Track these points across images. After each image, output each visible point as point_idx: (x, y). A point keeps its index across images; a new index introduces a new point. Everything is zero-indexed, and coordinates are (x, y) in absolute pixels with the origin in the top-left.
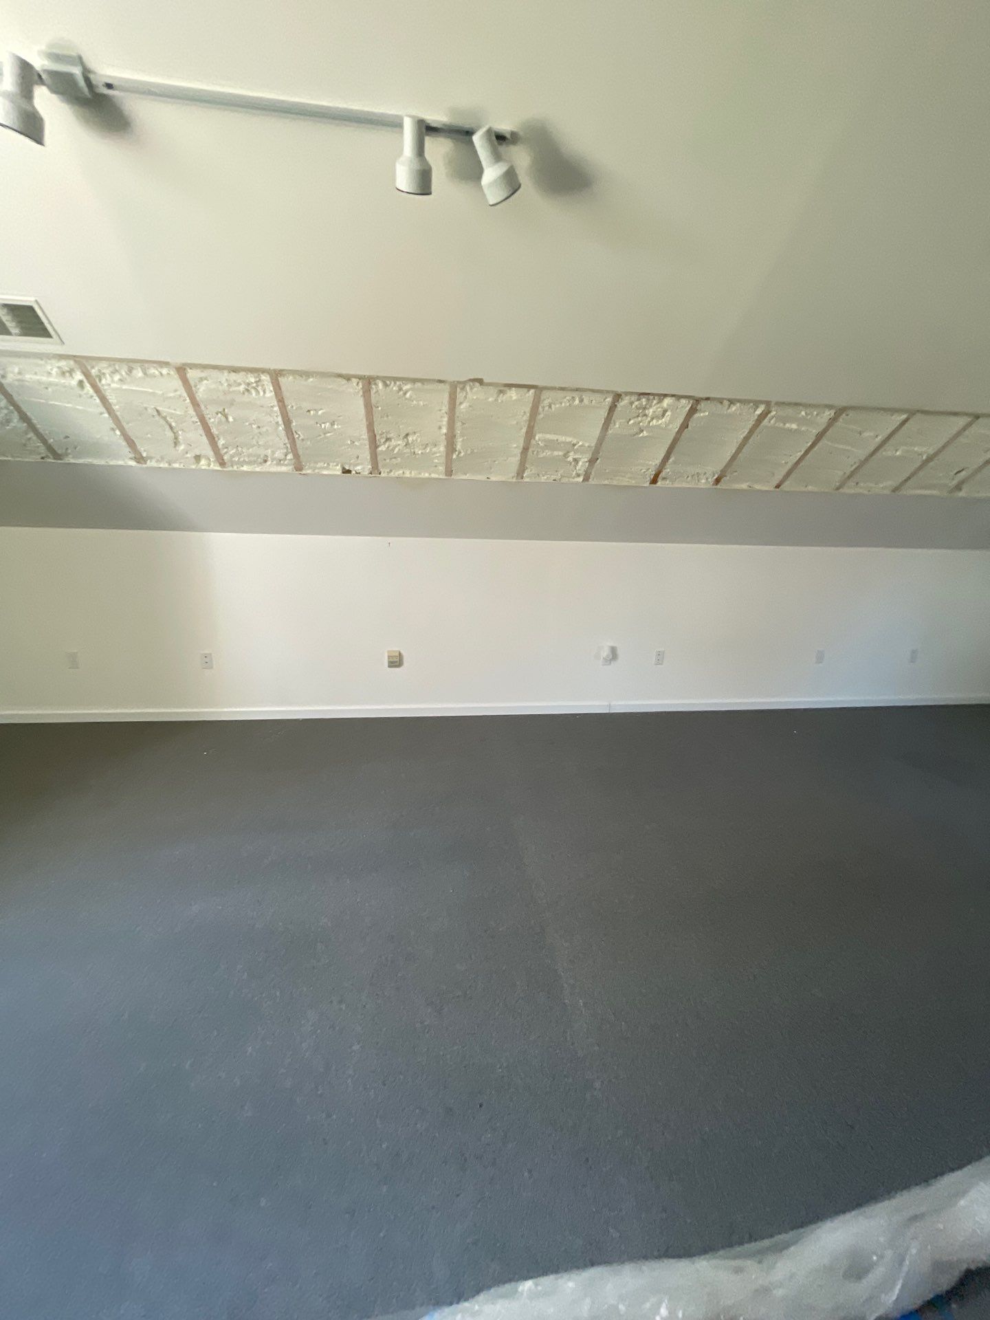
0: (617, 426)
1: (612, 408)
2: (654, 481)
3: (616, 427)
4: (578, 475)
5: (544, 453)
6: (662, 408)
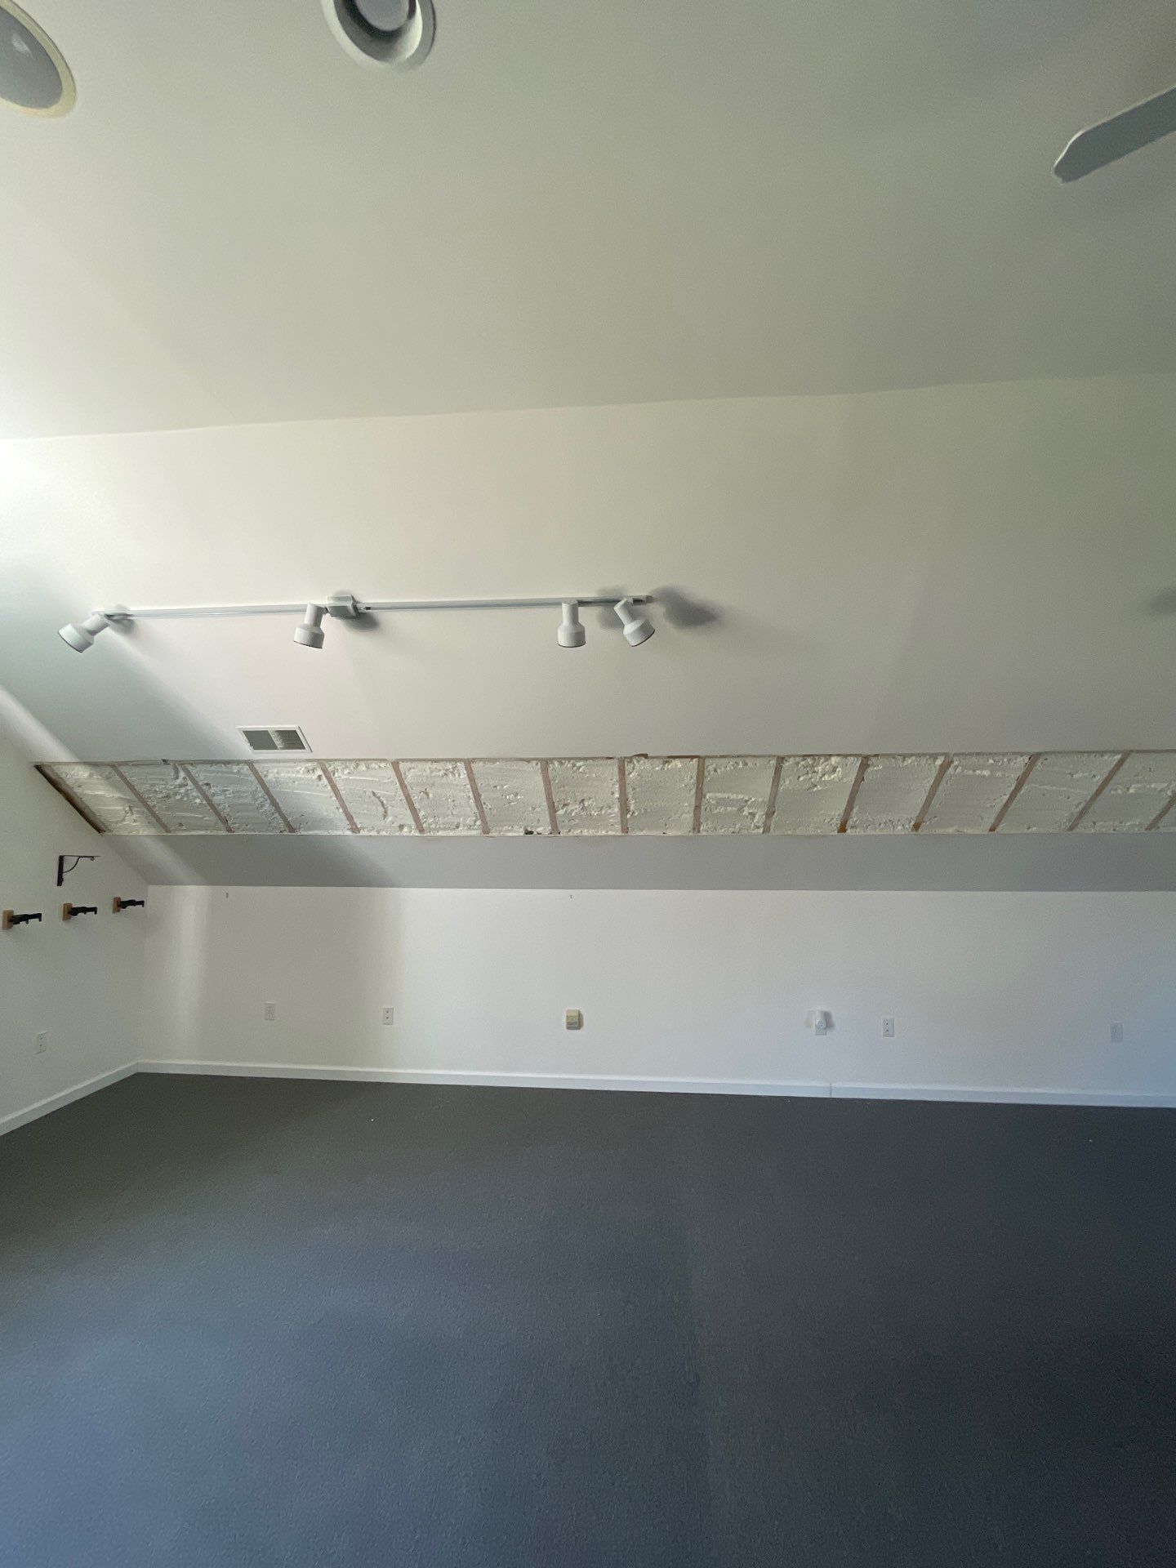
1: (778, 770)
2: (842, 829)
3: (786, 783)
4: (758, 827)
5: (718, 810)
6: (831, 765)
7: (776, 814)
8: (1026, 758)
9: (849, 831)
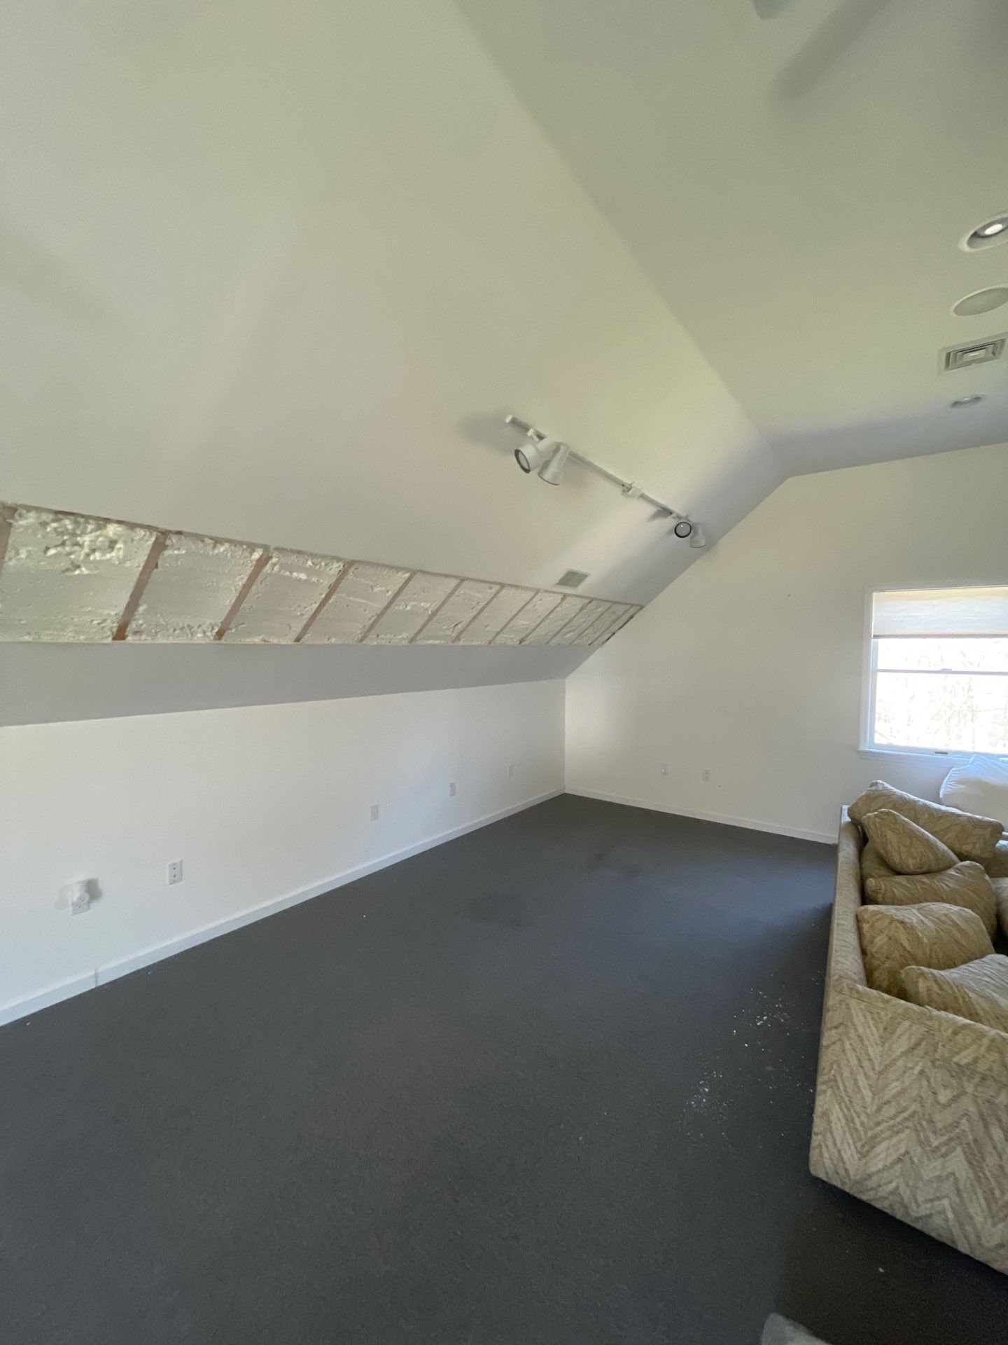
2: (120, 634)
6: (106, 537)
8: (341, 565)
9: (130, 639)
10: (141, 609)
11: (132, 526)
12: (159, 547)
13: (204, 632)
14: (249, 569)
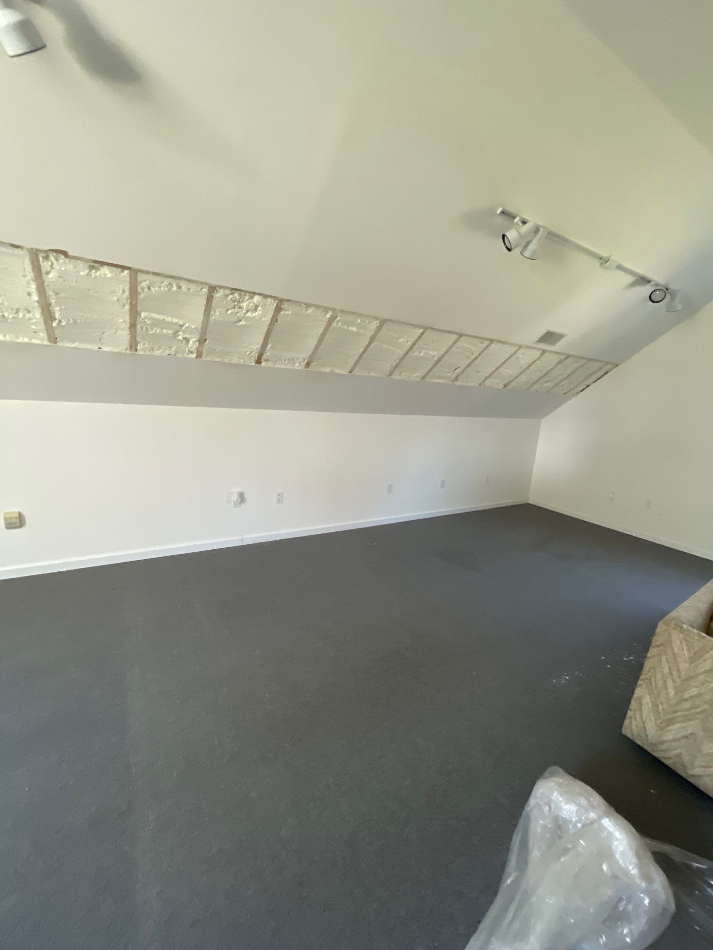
0: (217, 314)
1: (210, 298)
2: (259, 361)
4: (192, 352)
5: (154, 330)
6: (254, 303)
7: (207, 342)
8: (378, 322)
9: (263, 364)
10: (269, 346)
11: (265, 296)
12: (278, 309)
13: (300, 363)
14: (324, 324)
